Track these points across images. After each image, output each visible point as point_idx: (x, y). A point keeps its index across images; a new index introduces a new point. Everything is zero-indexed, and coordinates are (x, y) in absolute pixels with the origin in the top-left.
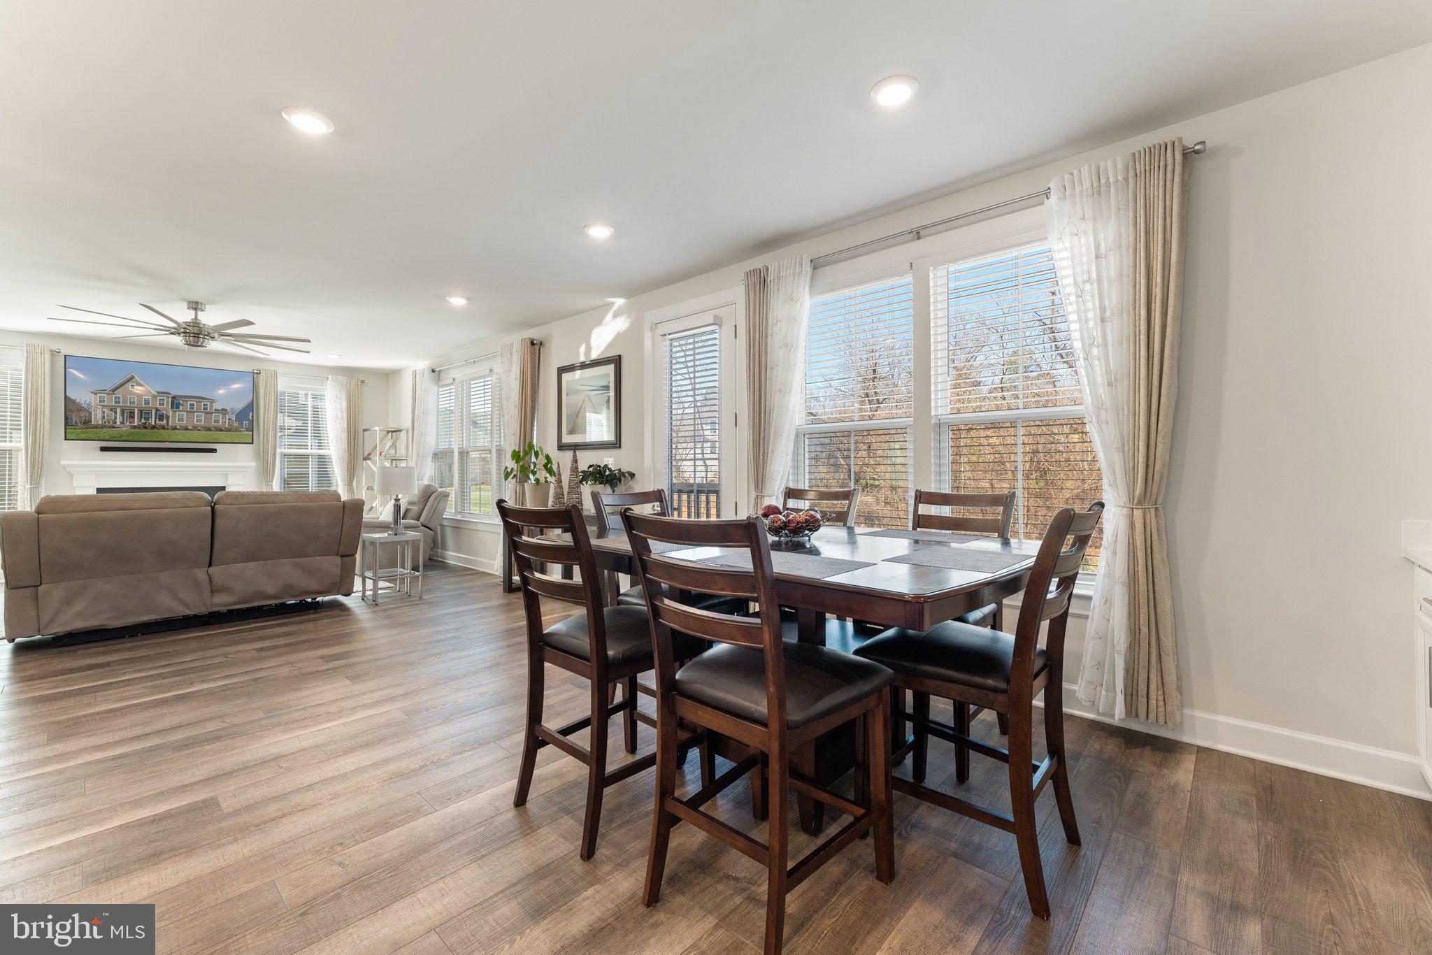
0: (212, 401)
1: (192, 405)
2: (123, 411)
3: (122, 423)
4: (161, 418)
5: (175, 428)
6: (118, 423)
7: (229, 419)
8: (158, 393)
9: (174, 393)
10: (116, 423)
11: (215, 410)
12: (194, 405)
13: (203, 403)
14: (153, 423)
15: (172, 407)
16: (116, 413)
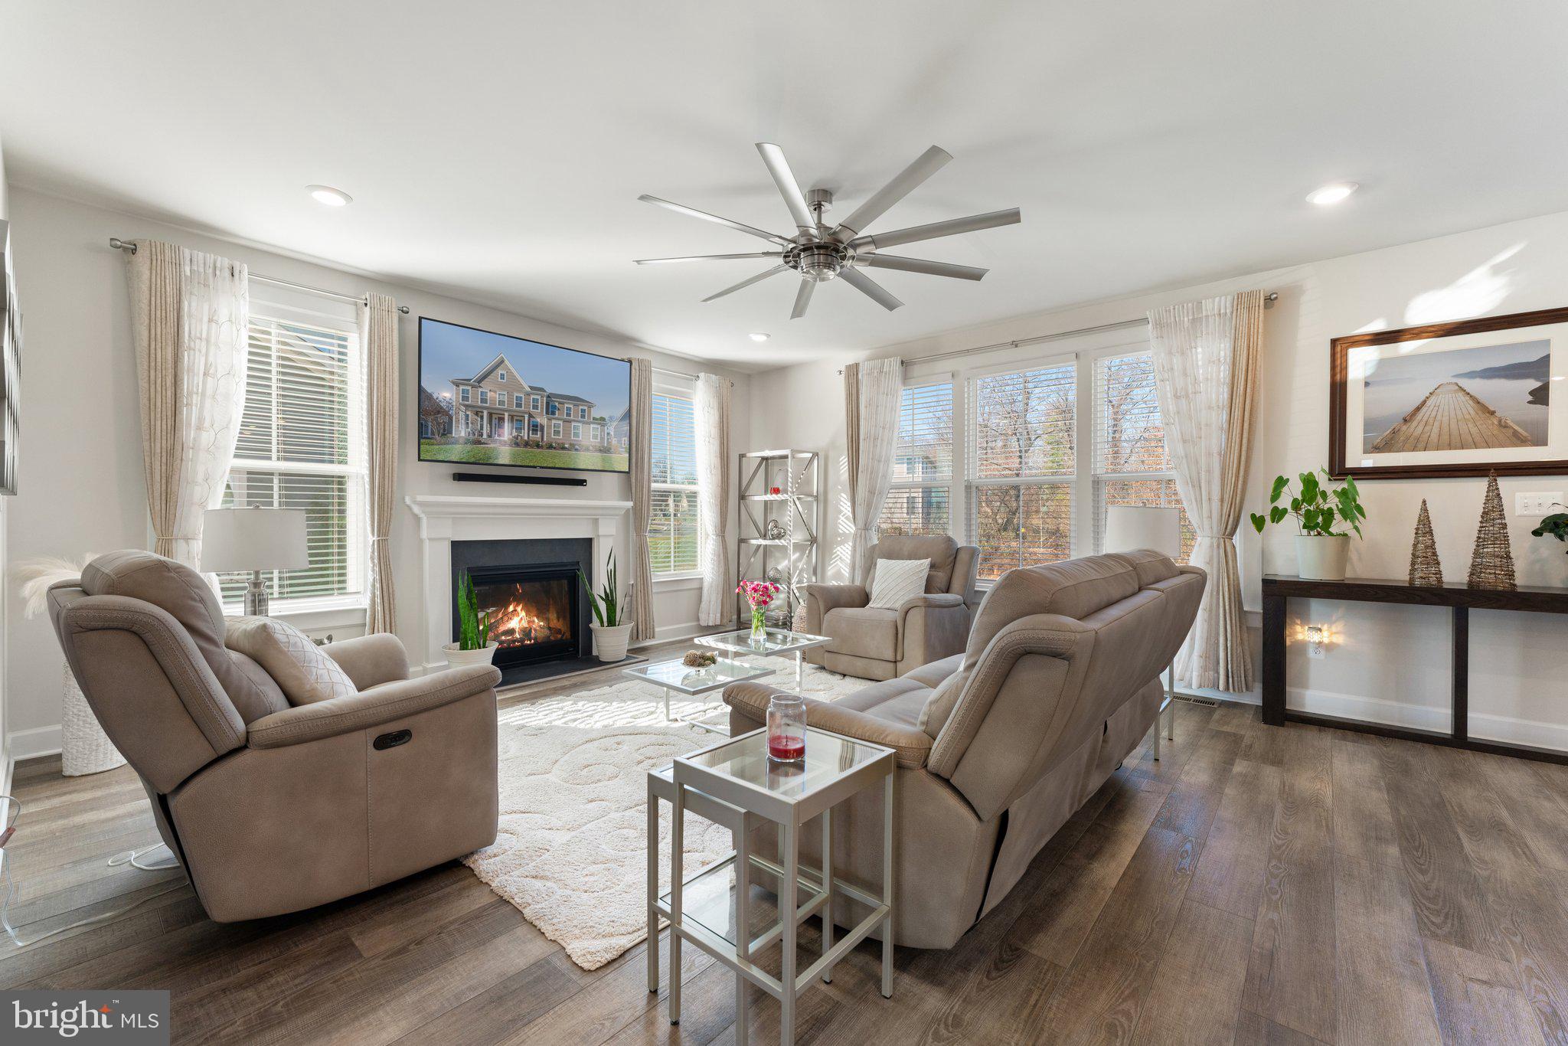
0: (590, 406)
1: (569, 409)
2: (490, 415)
3: (490, 436)
4: (535, 428)
5: (550, 447)
6: (485, 436)
7: (608, 434)
8: (531, 388)
9: (549, 390)
10: (482, 435)
11: (594, 419)
12: (570, 410)
13: (581, 407)
14: (526, 438)
15: (547, 413)
16: (482, 417)
